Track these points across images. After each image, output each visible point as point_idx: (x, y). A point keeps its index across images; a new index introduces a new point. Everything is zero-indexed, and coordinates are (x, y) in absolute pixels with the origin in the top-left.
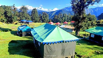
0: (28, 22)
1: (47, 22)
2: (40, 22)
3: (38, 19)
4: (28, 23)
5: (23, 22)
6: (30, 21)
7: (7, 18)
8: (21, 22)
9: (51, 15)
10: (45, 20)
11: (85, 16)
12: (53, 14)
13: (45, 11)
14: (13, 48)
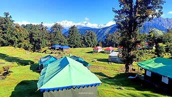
0: (62, 47)
1: (93, 47)
2: (83, 47)
3: (80, 42)
4: (62, 49)
5: (54, 49)
6: (64, 47)
7: (34, 43)
8: (52, 48)
9: (103, 34)
10: (89, 43)
11: (139, 40)
12: (107, 32)
13: (93, 28)
14: (18, 93)
